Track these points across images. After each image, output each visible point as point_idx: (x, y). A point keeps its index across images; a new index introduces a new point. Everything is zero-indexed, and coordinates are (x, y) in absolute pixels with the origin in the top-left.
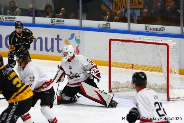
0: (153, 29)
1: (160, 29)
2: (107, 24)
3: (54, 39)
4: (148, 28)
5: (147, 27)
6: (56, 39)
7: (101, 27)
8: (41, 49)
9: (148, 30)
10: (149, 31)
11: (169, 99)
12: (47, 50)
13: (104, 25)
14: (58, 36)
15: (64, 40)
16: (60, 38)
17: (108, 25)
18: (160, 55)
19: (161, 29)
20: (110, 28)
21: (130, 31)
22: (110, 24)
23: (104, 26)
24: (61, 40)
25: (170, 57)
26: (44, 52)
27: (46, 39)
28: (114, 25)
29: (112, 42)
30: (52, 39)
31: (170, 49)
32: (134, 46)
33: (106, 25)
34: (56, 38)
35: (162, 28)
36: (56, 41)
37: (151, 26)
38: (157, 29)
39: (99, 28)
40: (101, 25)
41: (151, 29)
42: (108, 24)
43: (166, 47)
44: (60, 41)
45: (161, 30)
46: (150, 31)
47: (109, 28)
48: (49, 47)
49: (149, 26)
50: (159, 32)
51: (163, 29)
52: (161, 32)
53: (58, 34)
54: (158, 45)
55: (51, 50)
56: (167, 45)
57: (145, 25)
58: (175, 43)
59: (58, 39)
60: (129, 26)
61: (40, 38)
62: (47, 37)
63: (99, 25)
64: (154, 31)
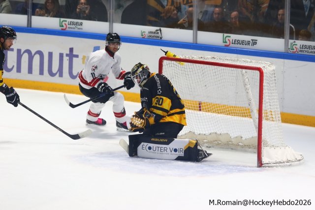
0: (237, 42)
1: (248, 43)
2: (157, 30)
3: (65, 55)
4: (229, 40)
5: (227, 38)
6: (67, 55)
7: (146, 37)
8: (41, 73)
9: (228, 43)
10: (230, 46)
11: (262, 164)
12: (52, 74)
13: (152, 32)
14: (71, 50)
15: (82, 58)
16: (75, 53)
17: (158, 33)
18: (248, 86)
19: (251, 41)
20: (162, 39)
21: (197, 43)
22: (162, 31)
23: (151, 34)
24: (77, 56)
25: (264, 91)
27: (50, 54)
28: (169, 33)
29: (165, 62)
30: (61, 55)
31: (265, 78)
33: (154, 33)
34: (68, 53)
35: (252, 40)
36: (68, 58)
37: (234, 37)
38: (243, 42)
39: (143, 37)
40: (147, 33)
41: (233, 42)
42: (159, 31)
43: (258, 73)
44: (75, 59)
45: (250, 44)
46: (232, 45)
47: (161, 38)
48: (55, 69)
49: (230, 37)
50: (247, 46)
51: (255, 43)
52: (250, 47)
53: (71, 47)
54: (244, 71)
55: (58, 75)
56: (259, 69)
57: (222, 34)
58: (273, 67)
59: (71, 55)
60: (195, 36)
61: (40, 53)
62: (51, 51)
63: (142, 33)
64: (239, 46)
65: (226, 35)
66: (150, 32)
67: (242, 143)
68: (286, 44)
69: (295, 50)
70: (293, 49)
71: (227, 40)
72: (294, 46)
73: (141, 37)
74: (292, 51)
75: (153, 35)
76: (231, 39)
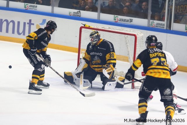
1: (128, 21)
2: (78, 12)
3: (26, 23)
4: (117, 19)
5: (116, 18)
6: (28, 23)
7: (72, 15)
8: (13, 32)
9: (117, 21)
10: (118, 22)
11: (134, 87)
12: (19, 33)
13: (75, 13)
14: (30, 21)
15: (36, 25)
16: (32, 22)
17: (78, 13)
18: (128, 44)
19: (129, 20)
20: (81, 17)
21: (99, 20)
22: (81, 13)
23: (74, 14)
24: (33, 24)
25: (137, 47)
26: (16, 35)
27: (19, 23)
28: (85, 14)
29: (83, 29)
30: (25, 24)
31: (137, 40)
32: (104, 34)
33: (76, 13)
34: (29, 22)
35: (130, 19)
36: (28, 25)
37: (120, 17)
38: (125, 20)
39: (70, 15)
40: (72, 13)
41: (120, 20)
42: (79, 12)
43: (134, 37)
44: (32, 26)
45: (129, 22)
46: (119, 22)
47: (80, 16)
48: (21, 30)
49: (118, 17)
50: (127, 23)
51: (131, 21)
52: (129, 23)
53: (30, 19)
54: (126, 36)
55: (22, 34)
56: (135, 35)
57: (114, 15)
58: (142, 35)
59: (30, 23)
60: (99, 16)
61: (13, 22)
62: (19, 21)
63: (70, 13)
64: (122, 22)
65: (116, 16)
66: (74, 13)
67: (123, 75)
68: (149, 22)
69: (153, 26)
70: (152, 25)
71: (116, 19)
72: (153, 24)
73: (69, 15)
74: (152, 26)
76: (118, 18)
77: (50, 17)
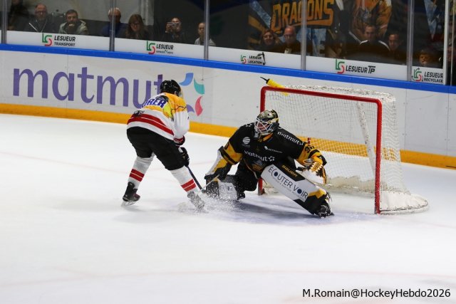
0: (352, 68)
1: (365, 70)
2: (259, 55)
3: (152, 83)
4: (343, 66)
5: (341, 65)
6: (155, 83)
7: (247, 62)
8: (126, 103)
9: (341, 71)
10: (344, 73)
11: (380, 211)
12: (137, 105)
13: (254, 57)
14: (160, 77)
17: (260, 58)
18: (364, 121)
19: (368, 68)
20: (266, 65)
21: (305, 70)
22: (265, 56)
23: (252, 60)
27: (136, 83)
28: (273, 59)
29: (268, 93)
30: (149, 84)
31: (383, 111)
32: (312, 101)
33: (256, 58)
34: (157, 80)
35: (370, 67)
36: (156, 87)
37: (348, 63)
38: (359, 69)
39: (243, 63)
40: (247, 58)
41: (348, 69)
42: (262, 56)
43: (375, 105)
45: (368, 71)
46: (346, 72)
47: (264, 64)
48: (141, 98)
49: (343, 63)
50: (364, 74)
51: (372, 70)
52: (367, 75)
53: (160, 74)
54: (360, 103)
56: (377, 101)
58: (393, 99)
60: (304, 62)
61: (124, 81)
62: (136, 79)
63: (242, 58)
64: (354, 73)
66: (251, 57)
67: (357, 186)
68: (409, 71)
69: (419, 79)
70: (417, 77)
71: (340, 67)
72: (418, 74)
73: (241, 62)
74: (415, 79)
75: (255, 60)
76: (345, 66)
77: (201, 68)
